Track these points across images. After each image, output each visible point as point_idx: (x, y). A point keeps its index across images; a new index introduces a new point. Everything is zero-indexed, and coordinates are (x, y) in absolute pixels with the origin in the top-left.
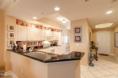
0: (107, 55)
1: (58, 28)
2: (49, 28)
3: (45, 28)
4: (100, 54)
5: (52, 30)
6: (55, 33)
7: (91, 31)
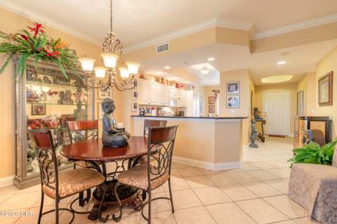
0: (283, 137)
1: (187, 82)
2: (171, 83)
3: (167, 81)
4: (270, 136)
5: (177, 86)
6: (183, 91)
7: (253, 89)
